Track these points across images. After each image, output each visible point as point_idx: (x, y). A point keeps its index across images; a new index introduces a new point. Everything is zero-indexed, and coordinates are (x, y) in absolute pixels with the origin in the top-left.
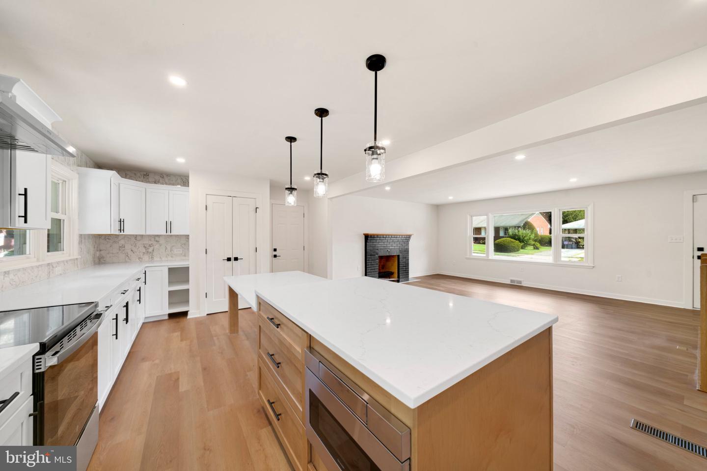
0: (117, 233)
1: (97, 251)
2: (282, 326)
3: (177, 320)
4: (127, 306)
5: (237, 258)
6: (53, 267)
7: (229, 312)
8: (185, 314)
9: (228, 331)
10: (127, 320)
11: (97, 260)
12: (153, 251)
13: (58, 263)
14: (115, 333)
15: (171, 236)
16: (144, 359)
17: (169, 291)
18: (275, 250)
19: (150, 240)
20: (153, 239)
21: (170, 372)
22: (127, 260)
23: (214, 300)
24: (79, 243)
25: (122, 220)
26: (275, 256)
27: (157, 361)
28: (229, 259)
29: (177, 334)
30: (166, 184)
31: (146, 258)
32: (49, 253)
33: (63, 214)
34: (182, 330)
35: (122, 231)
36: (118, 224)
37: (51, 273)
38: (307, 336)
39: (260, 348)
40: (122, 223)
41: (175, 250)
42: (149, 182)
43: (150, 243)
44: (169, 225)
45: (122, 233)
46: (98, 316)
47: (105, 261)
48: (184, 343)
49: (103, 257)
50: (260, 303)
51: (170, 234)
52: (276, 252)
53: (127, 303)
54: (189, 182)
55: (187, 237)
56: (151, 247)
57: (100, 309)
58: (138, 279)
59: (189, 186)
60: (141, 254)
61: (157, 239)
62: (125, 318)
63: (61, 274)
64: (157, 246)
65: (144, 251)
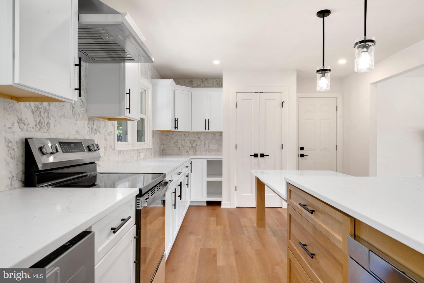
0: (173, 129)
1: (162, 144)
2: (316, 213)
3: (213, 207)
4: (180, 185)
5: (263, 154)
6: (140, 152)
7: (256, 208)
8: (219, 203)
9: (255, 225)
10: (180, 196)
11: (161, 152)
12: (196, 146)
13: (142, 149)
14: (174, 204)
15: (208, 133)
16: (191, 233)
17: (207, 181)
18: (302, 149)
19: (194, 137)
20: (196, 136)
21: (209, 248)
22: (178, 153)
23: (242, 194)
24: (152, 137)
25: (177, 119)
26: (302, 156)
27: (200, 237)
28: (256, 156)
29: (213, 219)
30: (205, 87)
31: (191, 152)
32: (138, 143)
33: (144, 115)
34: (218, 216)
35: (177, 128)
36: (174, 122)
37: (139, 156)
38: (351, 221)
39: (290, 239)
40: (177, 121)
41: (212, 146)
42: (193, 87)
43: (194, 139)
44: (207, 123)
45: (176, 130)
46: (166, 183)
47: (166, 153)
48: (219, 227)
49: (165, 150)
50: (290, 190)
51: (208, 131)
52: (302, 151)
53: (181, 183)
54: (222, 84)
55: (221, 133)
56: (194, 142)
57: (167, 179)
58: (187, 167)
59: (222, 87)
60: (188, 148)
61: (199, 135)
62: (180, 195)
63: (143, 159)
64: (199, 142)
65: (190, 146)
